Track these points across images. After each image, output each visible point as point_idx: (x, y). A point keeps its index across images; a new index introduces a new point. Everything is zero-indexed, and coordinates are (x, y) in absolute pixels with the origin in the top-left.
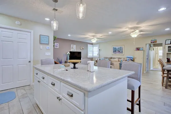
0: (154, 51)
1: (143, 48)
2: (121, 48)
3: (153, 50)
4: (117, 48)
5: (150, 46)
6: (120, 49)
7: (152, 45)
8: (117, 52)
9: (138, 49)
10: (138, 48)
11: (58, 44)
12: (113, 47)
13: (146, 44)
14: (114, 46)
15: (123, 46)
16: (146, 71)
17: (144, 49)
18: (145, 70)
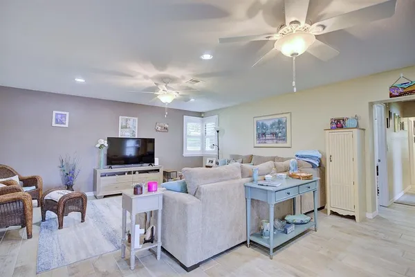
0: (404, 134)
1: (356, 118)
2: (280, 122)
3: (402, 127)
4: (269, 124)
5: (390, 113)
6: (279, 128)
7: (396, 111)
8: (268, 137)
9: (339, 124)
10: (338, 120)
11: (67, 114)
12: (256, 119)
13: (371, 104)
14: (258, 119)
15: (288, 115)
16: (374, 210)
17: (365, 122)
18: (369, 206)
